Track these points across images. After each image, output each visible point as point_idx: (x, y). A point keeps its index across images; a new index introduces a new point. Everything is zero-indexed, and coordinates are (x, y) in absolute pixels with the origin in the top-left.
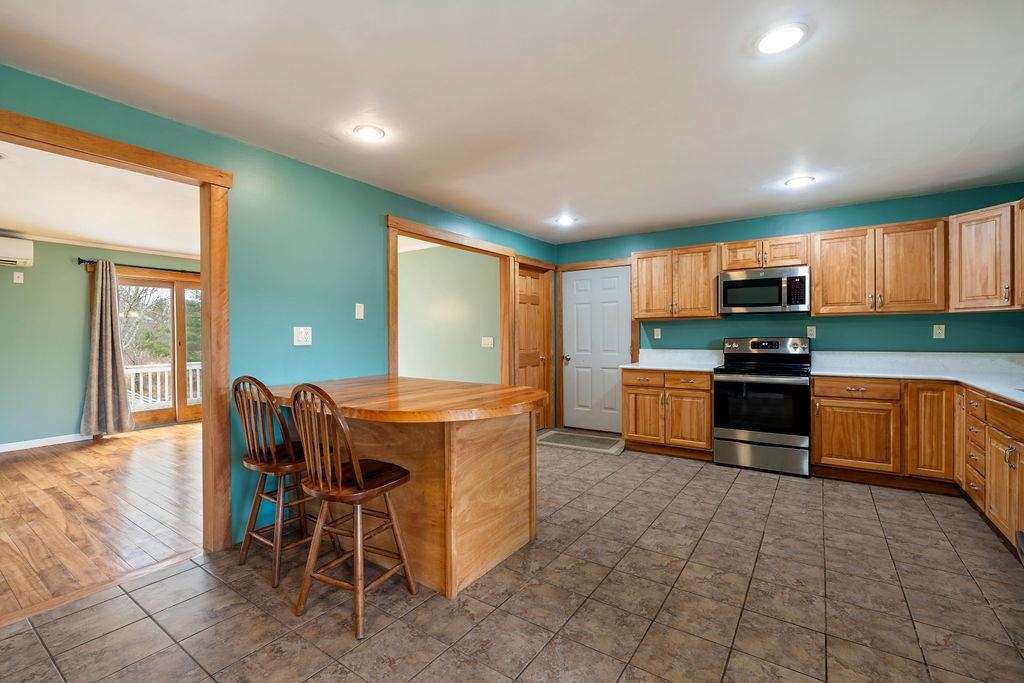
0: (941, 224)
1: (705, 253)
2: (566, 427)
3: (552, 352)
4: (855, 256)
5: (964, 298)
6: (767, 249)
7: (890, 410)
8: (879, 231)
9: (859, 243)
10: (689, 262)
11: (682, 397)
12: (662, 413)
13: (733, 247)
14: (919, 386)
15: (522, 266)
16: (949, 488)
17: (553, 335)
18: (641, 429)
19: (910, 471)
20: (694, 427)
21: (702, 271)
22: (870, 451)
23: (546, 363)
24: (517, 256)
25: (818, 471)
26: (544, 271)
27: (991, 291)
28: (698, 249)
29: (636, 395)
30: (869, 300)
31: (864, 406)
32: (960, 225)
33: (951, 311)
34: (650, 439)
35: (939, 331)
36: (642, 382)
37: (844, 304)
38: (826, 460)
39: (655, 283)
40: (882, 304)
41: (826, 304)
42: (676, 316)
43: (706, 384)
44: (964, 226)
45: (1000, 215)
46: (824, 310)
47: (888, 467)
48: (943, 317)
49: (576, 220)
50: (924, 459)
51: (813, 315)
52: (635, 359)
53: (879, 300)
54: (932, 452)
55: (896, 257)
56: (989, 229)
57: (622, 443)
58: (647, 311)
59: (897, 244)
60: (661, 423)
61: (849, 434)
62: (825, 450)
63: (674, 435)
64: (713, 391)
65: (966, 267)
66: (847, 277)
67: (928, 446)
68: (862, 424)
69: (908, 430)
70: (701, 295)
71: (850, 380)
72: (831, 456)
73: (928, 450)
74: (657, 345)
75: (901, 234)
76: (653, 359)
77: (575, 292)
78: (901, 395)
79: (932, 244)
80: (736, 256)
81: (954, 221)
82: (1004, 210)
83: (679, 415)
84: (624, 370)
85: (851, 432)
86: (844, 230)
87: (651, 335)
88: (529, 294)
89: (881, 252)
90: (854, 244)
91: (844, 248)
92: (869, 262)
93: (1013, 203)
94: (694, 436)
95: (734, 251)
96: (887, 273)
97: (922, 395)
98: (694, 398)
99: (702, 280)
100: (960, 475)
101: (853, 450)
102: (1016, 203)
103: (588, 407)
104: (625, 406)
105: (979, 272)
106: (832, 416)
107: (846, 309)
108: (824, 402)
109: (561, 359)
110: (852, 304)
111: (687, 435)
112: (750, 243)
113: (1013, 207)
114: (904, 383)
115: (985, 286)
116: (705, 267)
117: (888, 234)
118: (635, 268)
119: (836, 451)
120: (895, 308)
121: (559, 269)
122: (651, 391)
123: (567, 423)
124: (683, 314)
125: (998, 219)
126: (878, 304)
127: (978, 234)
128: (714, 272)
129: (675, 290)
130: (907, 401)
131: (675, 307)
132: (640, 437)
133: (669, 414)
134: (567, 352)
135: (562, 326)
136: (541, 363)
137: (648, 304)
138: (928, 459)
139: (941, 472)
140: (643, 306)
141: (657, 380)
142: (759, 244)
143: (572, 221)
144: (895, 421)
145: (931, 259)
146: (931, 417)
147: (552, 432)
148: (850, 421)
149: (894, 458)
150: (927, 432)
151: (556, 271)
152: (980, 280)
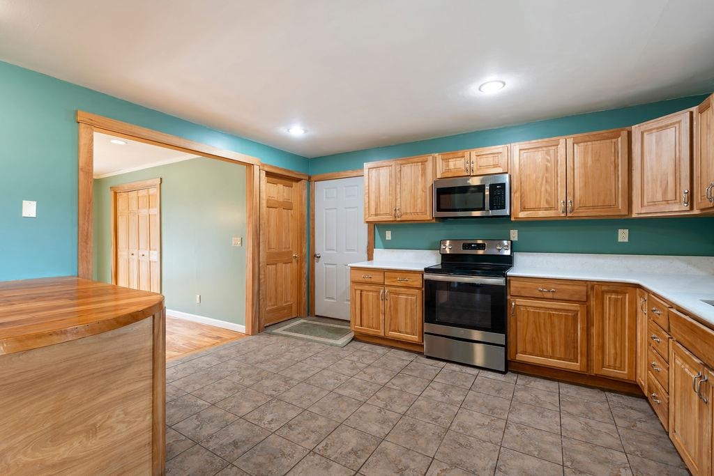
0: (624, 133)
1: (423, 163)
2: (316, 316)
3: (305, 250)
4: (549, 164)
5: (645, 203)
6: (474, 158)
7: (578, 311)
8: (570, 142)
9: (552, 152)
10: (410, 171)
11: (399, 294)
12: (382, 307)
13: (445, 157)
14: (604, 288)
15: (268, 174)
16: (632, 389)
17: (306, 236)
18: (365, 323)
19: (595, 370)
20: (408, 321)
21: (420, 180)
22: (560, 350)
23: (300, 261)
24: (263, 165)
25: (511, 367)
26: (298, 180)
27: (670, 196)
28: (416, 160)
29: (361, 291)
30: (561, 206)
31: (554, 307)
32: (642, 133)
33: (634, 216)
34: (372, 331)
35: (623, 236)
36: (367, 279)
37: (539, 209)
38: (521, 357)
39: (382, 188)
40: (573, 209)
41: (524, 209)
42: (399, 219)
43: (419, 283)
44: (645, 134)
45: (679, 122)
46: (522, 215)
47: (575, 366)
48: (626, 222)
49: (306, 131)
50: (609, 359)
51: (513, 219)
52: (370, 258)
53: (569, 205)
54: (616, 353)
55: (585, 165)
56: (670, 134)
57: (352, 335)
58: (376, 215)
59: (585, 153)
60: (382, 317)
61: (541, 332)
62: (520, 348)
63: (392, 328)
64: (424, 289)
65: (648, 174)
66: (542, 183)
67: (612, 346)
68: (552, 323)
69: (594, 331)
70: (419, 201)
71: (542, 281)
72: (525, 352)
73: (612, 351)
74: (388, 246)
75: (589, 143)
76: (386, 259)
77: (324, 199)
78: (588, 297)
79: (616, 152)
80: (448, 166)
81: (636, 130)
82: (683, 116)
83: (396, 310)
84: (353, 268)
85: (543, 331)
86: (540, 140)
87: (383, 237)
88: (281, 200)
89: (572, 160)
90: (548, 153)
91: (539, 157)
92: (561, 170)
93: (691, 109)
94: (408, 331)
95: (446, 160)
96: (577, 180)
97: (607, 297)
98: (408, 295)
99: (420, 187)
100: (643, 378)
101: (544, 349)
102: (694, 109)
103: (332, 298)
104: (353, 300)
105: (659, 177)
106: (526, 315)
107: (541, 214)
108: (520, 301)
109: (314, 257)
110: (546, 209)
111: (403, 330)
112: (460, 154)
113: (691, 113)
114: (591, 285)
115: (665, 192)
116: (422, 175)
117: (577, 143)
118: (366, 177)
119: (529, 349)
120: (583, 213)
121: (312, 179)
122: (373, 288)
123: (316, 314)
124: (404, 218)
125: (677, 125)
126: (568, 210)
127: (659, 141)
128: (430, 181)
129: (398, 197)
130: (593, 302)
131: (398, 211)
132: (365, 329)
133: (388, 310)
134: (317, 252)
135: (314, 228)
136: (294, 260)
137: (376, 209)
138: (612, 360)
139: (623, 373)
140: (373, 211)
141: (378, 278)
142: (467, 154)
143: (303, 132)
144: (582, 321)
145: (616, 166)
146: (615, 320)
147: (302, 321)
148: (542, 321)
149: (581, 356)
150: (612, 334)
151: (309, 179)
152: (661, 186)
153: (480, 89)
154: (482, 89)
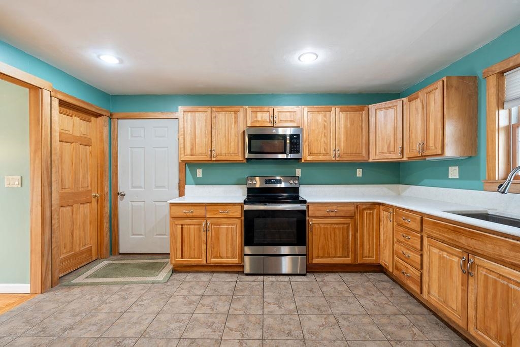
0: (366, 109)
1: (236, 112)
2: (121, 254)
3: (107, 189)
4: (325, 124)
5: (377, 153)
6: (276, 114)
7: (349, 223)
8: (338, 110)
9: (327, 116)
10: (224, 119)
11: (220, 225)
12: (204, 238)
13: (255, 110)
14: (364, 207)
15: (62, 103)
16: (379, 269)
17: (107, 174)
18: (186, 254)
19: (359, 261)
20: (229, 247)
21: (233, 126)
22: (340, 252)
23: (100, 200)
24: (56, 91)
25: (312, 269)
26: (98, 115)
27: (392, 149)
28: (230, 109)
29: (182, 225)
30: (333, 153)
33: (371, 160)
34: (194, 261)
35: (359, 172)
36: (188, 214)
37: (320, 154)
38: (316, 261)
39: (198, 132)
40: (339, 156)
41: (310, 154)
42: (214, 159)
43: (238, 213)
44: (377, 111)
45: (396, 106)
46: (309, 158)
47: (348, 260)
48: (366, 165)
49: (121, 61)
50: (366, 253)
51: (303, 161)
52: (181, 194)
53: (338, 153)
54: (370, 248)
55: (346, 126)
56: (391, 112)
57: (169, 267)
58: (192, 155)
59: (347, 119)
60: (204, 247)
61: (328, 241)
62: (315, 255)
63: (214, 255)
64: (243, 218)
65: (379, 135)
66: (321, 138)
67: (368, 244)
68: (335, 233)
69: (358, 235)
70: (232, 144)
71: (329, 205)
72: (318, 257)
73: (368, 247)
74: (198, 182)
75: (348, 112)
76: (196, 194)
77: (130, 138)
78: (355, 213)
79: (362, 120)
80: (256, 117)
81: (372, 107)
82: (398, 102)
83: (218, 239)
84: (172, 205)
85: (329, 240)
86: (320, 106)
87: (194, 175)
88: (78, 135)
89: (339, 122)
90: (325, 116)
91: (320, 117)
92: (333, 129)
93: (403, 99)
94: (230, 255)
95: (255, 112)
96: (342, 136)
97: (365, 212)
98: (229, 224)
99: (233, 132)
100: (386, 259)
101: (331, 253)
102: (405, 99)
103: (141, 234)
104: (173, 235)
105: (386, 138)
106: (319, 230)
107: (321, 158)
108: (315, 221)
109: (117, 195)
110: (324, 155)
111: (224, 255)
112: (266, 109)
113: (403, 101)
114: (357, 205)
115: (389, 147)
116: (235, 122)
117: (342, 111)
118: (181, 120)
119: (321, 255)
120: (346, 158)
121: (114, 116)
122: (195, 221)
123: (121, 251)
124: (219, 158)
125: (395, 107)
126: (337, 156)
127: (385, 116)
128: (242, 128)
129: (214, 140)
130: (358, 217)
131: (213, 152)
132: (187, 260)
133: (209, 240)
134: (121, 190)
135: (117, 166)
136: (94, 200)
137: (192, 149)
138: (368, 253)
139: (372, 260)
140: (188, 151)
141: (200, 212)
142: (271, 110)
143: (117, 61)
144: (352, 230)
145: (362, 129)
146: (369, 226)
147: (106, 262)
148: (329, 233)
149: (352, 254)
150: (367, 235)
151: (111, 117)
152: (386, 143)
153: (299, 59)
154: (301, 59)
